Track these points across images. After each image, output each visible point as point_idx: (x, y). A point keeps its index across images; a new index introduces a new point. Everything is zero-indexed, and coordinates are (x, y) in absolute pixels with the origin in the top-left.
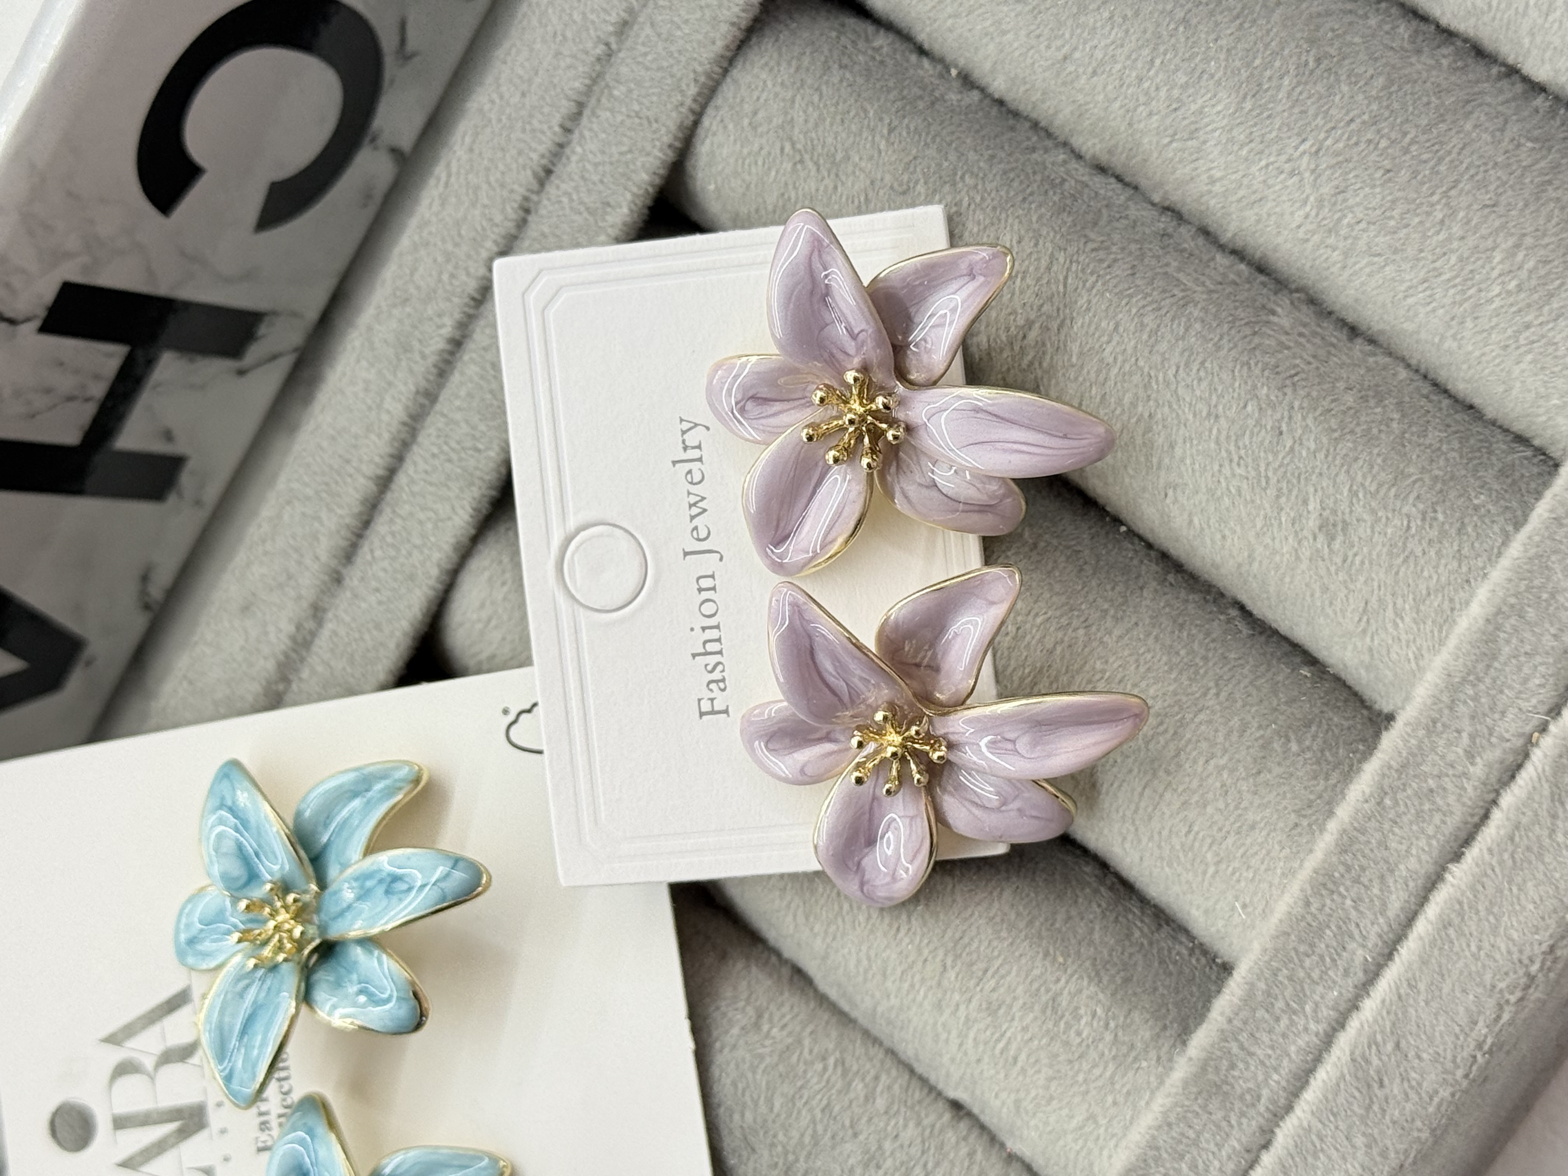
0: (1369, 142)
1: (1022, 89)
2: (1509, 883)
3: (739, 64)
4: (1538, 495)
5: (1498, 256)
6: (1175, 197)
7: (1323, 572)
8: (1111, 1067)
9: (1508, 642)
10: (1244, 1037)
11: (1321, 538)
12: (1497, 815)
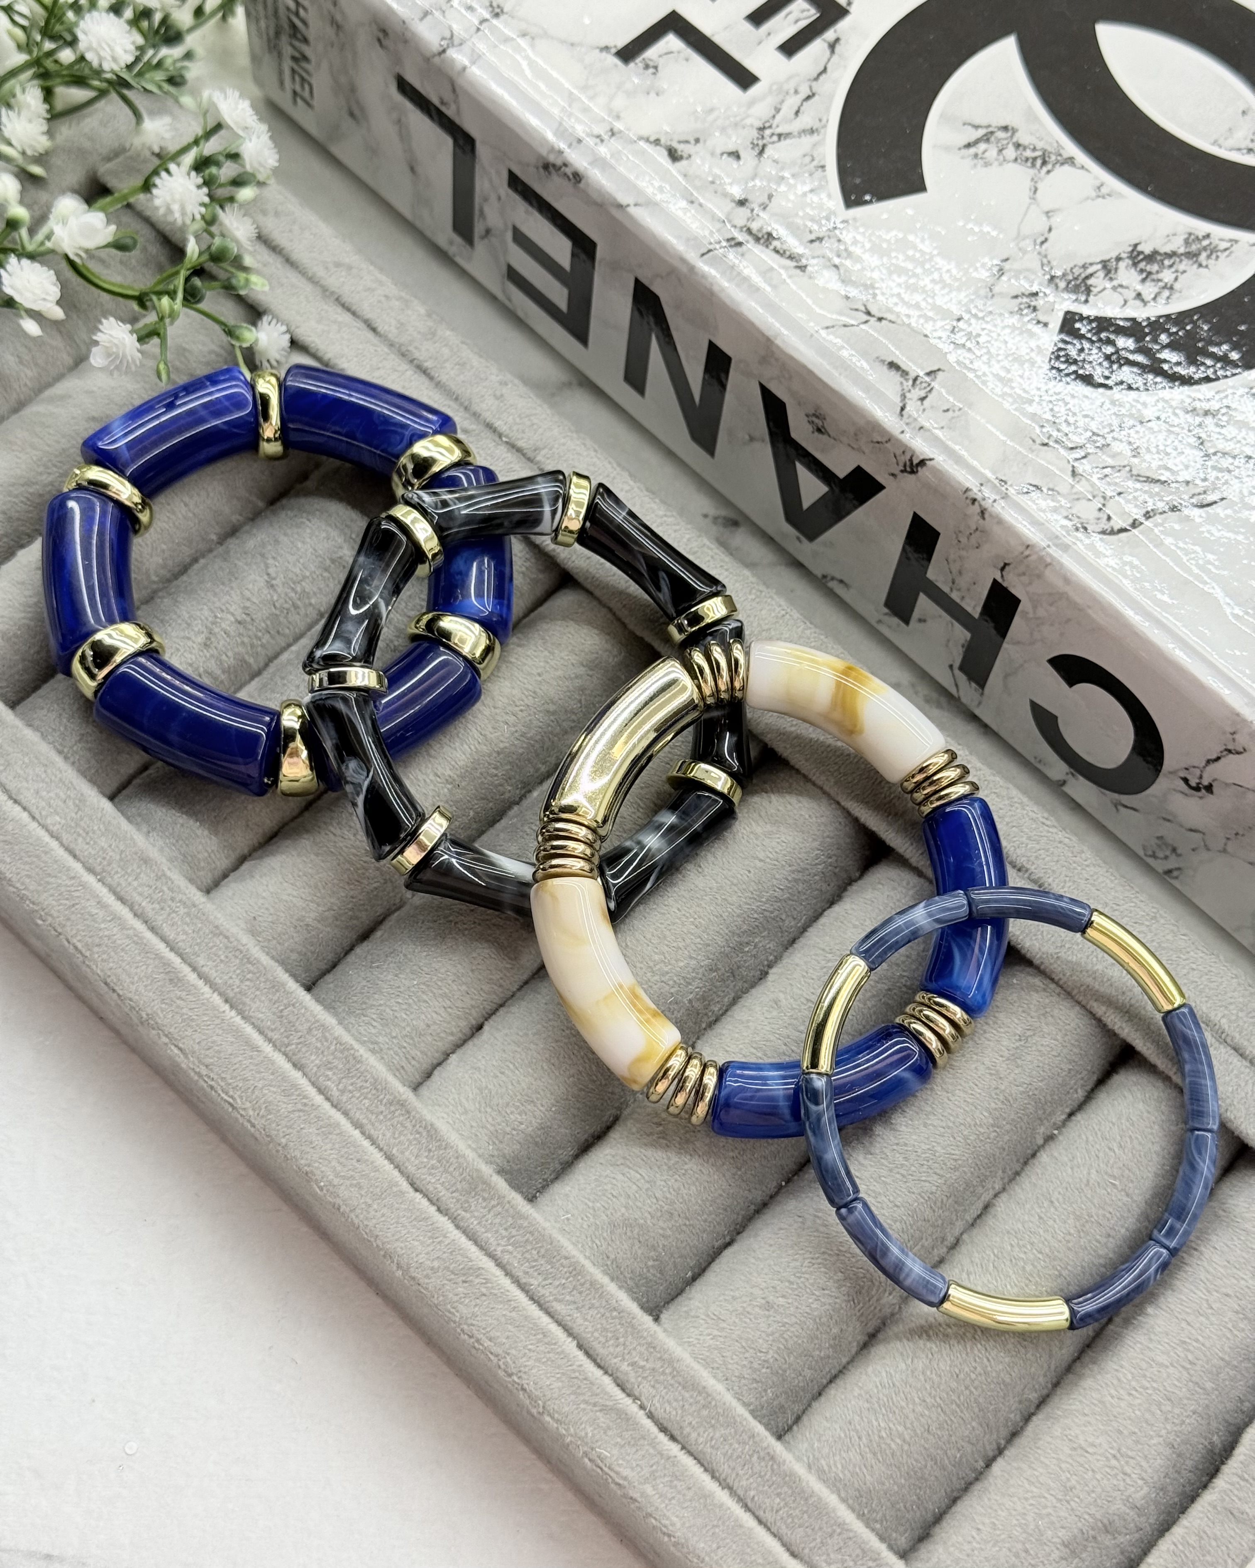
0: (975, 1368)
1: (1039, 1171)
2: (563, 1374)
3: (1082, 1012)
4: (767, 1426)
5: (900, 1429)
6: (964, 1249)
7: (744, 1299)
8: (492, 1129)
9: (691, 1397)
10: (499, 1209)
11: (763, 1301)
12: (599, 1373)
